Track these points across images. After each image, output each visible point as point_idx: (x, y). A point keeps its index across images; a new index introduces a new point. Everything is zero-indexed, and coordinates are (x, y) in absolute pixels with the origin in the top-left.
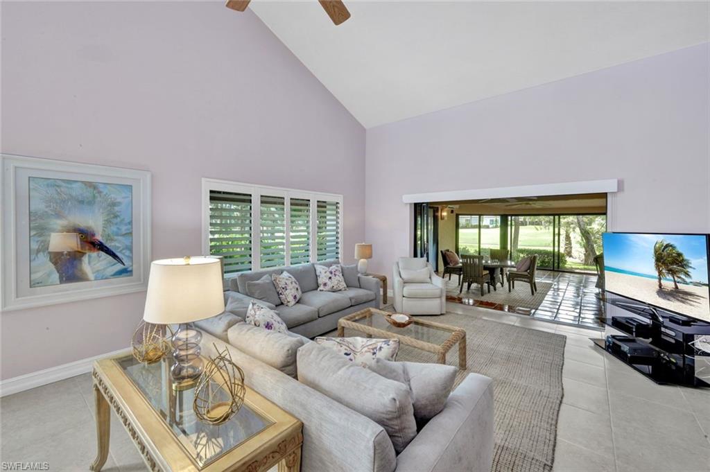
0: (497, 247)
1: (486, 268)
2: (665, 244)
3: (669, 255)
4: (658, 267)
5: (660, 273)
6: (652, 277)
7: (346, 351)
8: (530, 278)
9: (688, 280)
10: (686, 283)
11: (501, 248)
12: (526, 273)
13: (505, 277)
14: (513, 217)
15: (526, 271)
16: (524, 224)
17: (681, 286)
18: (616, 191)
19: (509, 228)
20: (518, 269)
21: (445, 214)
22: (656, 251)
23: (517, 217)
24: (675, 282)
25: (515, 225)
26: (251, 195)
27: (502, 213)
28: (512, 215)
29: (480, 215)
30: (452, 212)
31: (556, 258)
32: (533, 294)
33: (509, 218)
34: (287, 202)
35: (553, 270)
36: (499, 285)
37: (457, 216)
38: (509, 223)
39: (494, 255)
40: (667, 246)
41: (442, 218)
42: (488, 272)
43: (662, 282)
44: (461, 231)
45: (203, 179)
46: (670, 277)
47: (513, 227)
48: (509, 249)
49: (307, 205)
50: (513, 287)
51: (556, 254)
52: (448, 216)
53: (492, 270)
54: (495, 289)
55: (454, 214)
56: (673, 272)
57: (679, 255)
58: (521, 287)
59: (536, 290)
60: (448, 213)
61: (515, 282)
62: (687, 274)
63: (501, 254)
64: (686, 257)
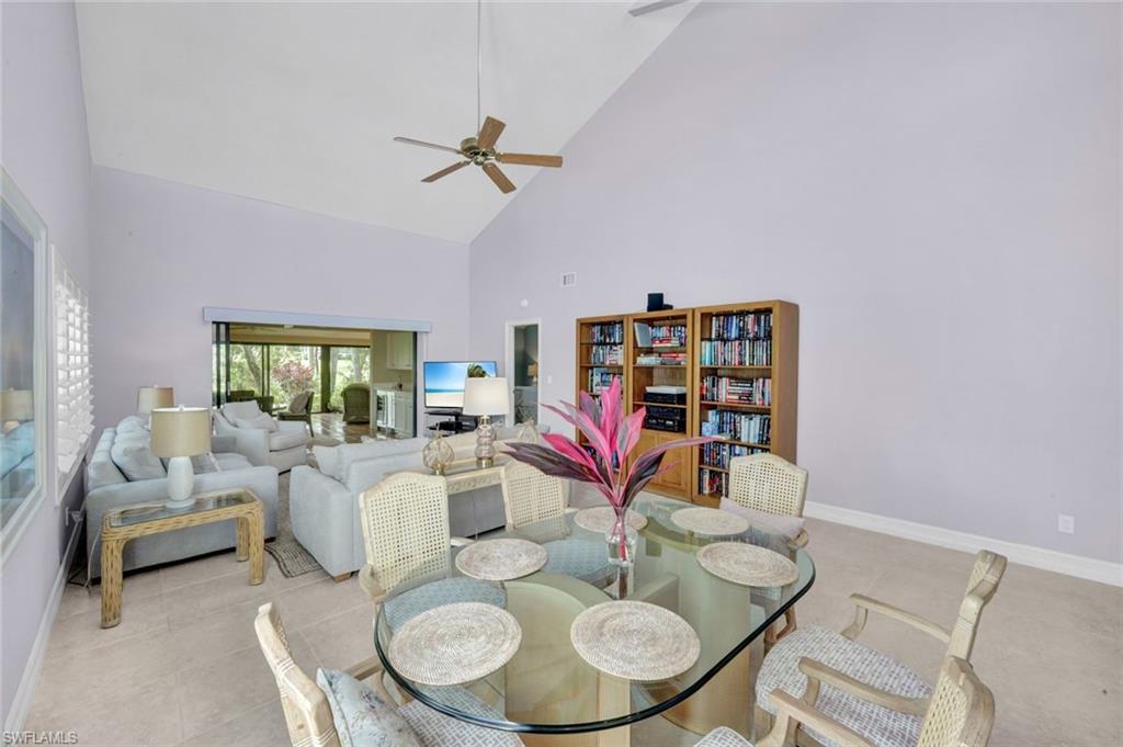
40: (477, 367)
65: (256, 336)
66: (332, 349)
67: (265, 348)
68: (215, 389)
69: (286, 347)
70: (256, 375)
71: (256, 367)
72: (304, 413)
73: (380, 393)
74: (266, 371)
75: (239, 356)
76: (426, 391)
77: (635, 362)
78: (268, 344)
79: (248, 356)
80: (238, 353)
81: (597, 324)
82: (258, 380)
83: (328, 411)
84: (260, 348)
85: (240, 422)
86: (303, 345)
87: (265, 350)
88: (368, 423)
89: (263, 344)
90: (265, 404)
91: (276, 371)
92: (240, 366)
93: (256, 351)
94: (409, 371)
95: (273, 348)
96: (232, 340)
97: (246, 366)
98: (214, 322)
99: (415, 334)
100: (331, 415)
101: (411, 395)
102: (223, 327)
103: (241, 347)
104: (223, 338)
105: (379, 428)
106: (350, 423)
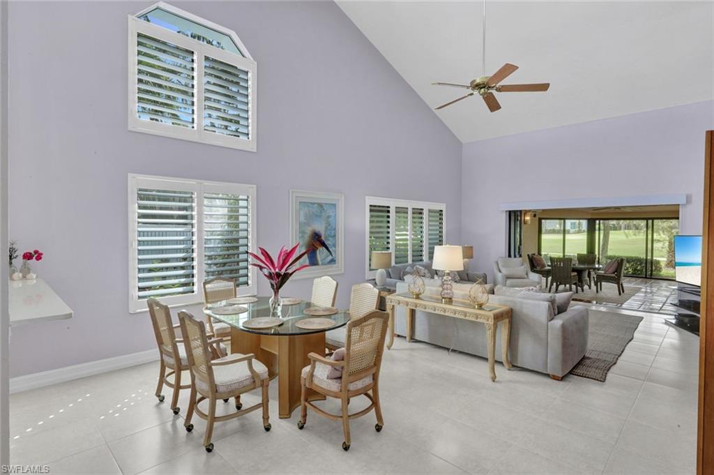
0: (584, 251)
1: (574, 270)
8: (616, 280)
11: (588, 252)
12: (613, 275)
13: (592, 279)
14: (601, 221)
15: (614, 273)
16: (615, 228)
18: (685, 202)
19: (597, 232)
20: (606, 271)
21: (528, 218)
23: (606, 221)
25: (604, 230)
26: (389, 207)
27: (590, 217)
28: (600, 219)
29: (564, 219)
30: (535, 216)
31: (649, 265)
32: (620, 294)
33: (597, 222)
34: (410, 212)
35: (646, 278)
36: (586, 287)
37: (540, 220)
38: (597, 226)
39: (581, 259)
41: (525, 223)
42: (576, 274)
44: (544, 237)
45: (367, 197)
47: (602, 232)
48: (597, 253)
49: (421, 213)
50: (601, 289)
51: (649, 261)
52: (531, 220)
53: (580, 272)
54: (583, 290)
55: (537, 218)
58: (609, 288)
59: (623, 292)
60: (531, 217)
61: (603, 283)
63: (589, 258)
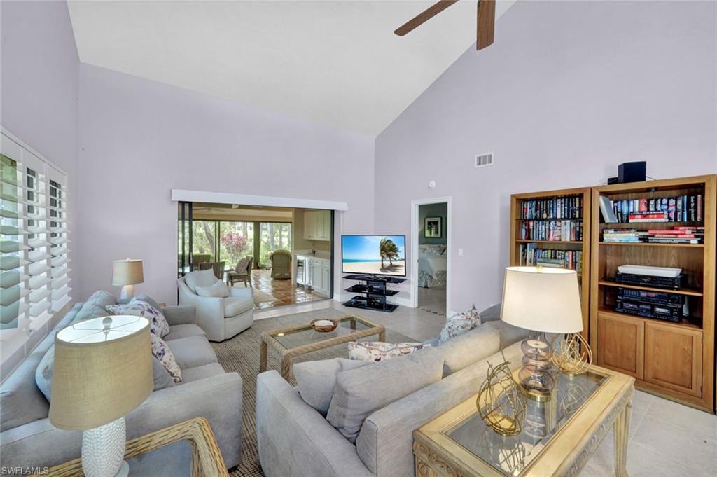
2: (386, 240)
3: (388, 246)
4: (381, 254)
5: (383, 257)
6: (378, 261)
7: (376, 357)
9: (397, 259)
10: (396, 261)
17: (393, 263)
22: (381, 245)
24: (391, 261)
40: (387, 241)
43: (384, 262)
46: (388, 259)
56: (389, 256)
57: (394, 245)
62: (397, 256)
64: (397, 246)
65: (212, 215)
66: (261, 224)
67: (217, 223)
68: (180, 253)
69: (228, 223)
70: (211, 241)
71: (211, 236)
72: (246, 273)
73: (300, 258)
74: (217, 239)
75: (201, 229)
76: (343, 261)
77: (601, 239)
78: (219, 221)
79: (205, 229)
80: (200, 226)
81: (532, 200)
82: (212, 247)
83: (259, 268)
84: (214, 223)
85: (199, 289)
86: (237, 221)
87: (217, 225)
88: (290, 279)
89: (215, 221)
90: (217, 268)
91: (224, 239)
92: (201, 235)
93: (211, 225)
94: (327, 242)
95: (221, 223)
96: (194, 217)
97: (205, 235)
98: (179, 202)
99: (333, 212)
100: (261, 271)
101: (329, 261)
102: (187, 207)
103: (201, 222)
104: (187, 216)
105: (298, 284)
106: (276, 279)
